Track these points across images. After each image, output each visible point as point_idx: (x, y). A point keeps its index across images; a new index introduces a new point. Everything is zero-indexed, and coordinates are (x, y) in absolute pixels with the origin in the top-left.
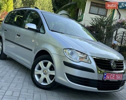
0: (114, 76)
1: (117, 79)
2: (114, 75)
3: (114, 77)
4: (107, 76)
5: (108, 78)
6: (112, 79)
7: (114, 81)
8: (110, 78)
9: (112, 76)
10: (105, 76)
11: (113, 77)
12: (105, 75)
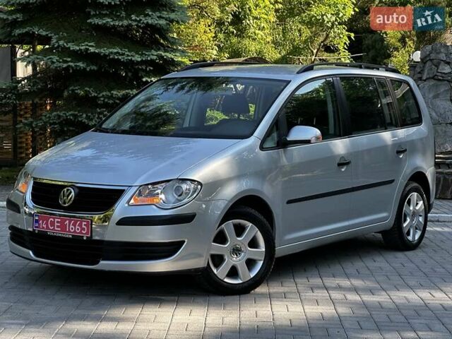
0: (58, 222)
1: (69, 231)
2: (56, 220)
3: (58, 227)
4: (41, 222)
5: (43, 228)
6: (54, 229)
7: (60, 235)
8: (47, 227)
9: (52, 224)
10: (37, 221)
11: (56, 224)
12: (37, 218)
